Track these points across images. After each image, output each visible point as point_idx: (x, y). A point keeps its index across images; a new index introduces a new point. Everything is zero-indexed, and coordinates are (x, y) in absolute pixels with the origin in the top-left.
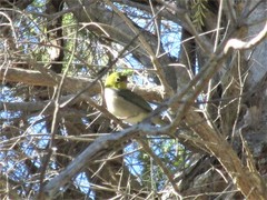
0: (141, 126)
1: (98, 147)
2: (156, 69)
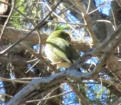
0: (68, 72)
1: (32, 88)
2: (86, 24)
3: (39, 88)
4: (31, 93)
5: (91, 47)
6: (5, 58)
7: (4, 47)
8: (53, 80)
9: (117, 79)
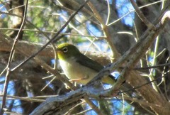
0: (85, 89)
1: (46, 108)
2: (105, 36)
3: (53, 108)
4: (45, 113)
5: (112, 62)
6: (19, 74)
7: (18, 62)
8: (69, 99)
9: (141, 95)
